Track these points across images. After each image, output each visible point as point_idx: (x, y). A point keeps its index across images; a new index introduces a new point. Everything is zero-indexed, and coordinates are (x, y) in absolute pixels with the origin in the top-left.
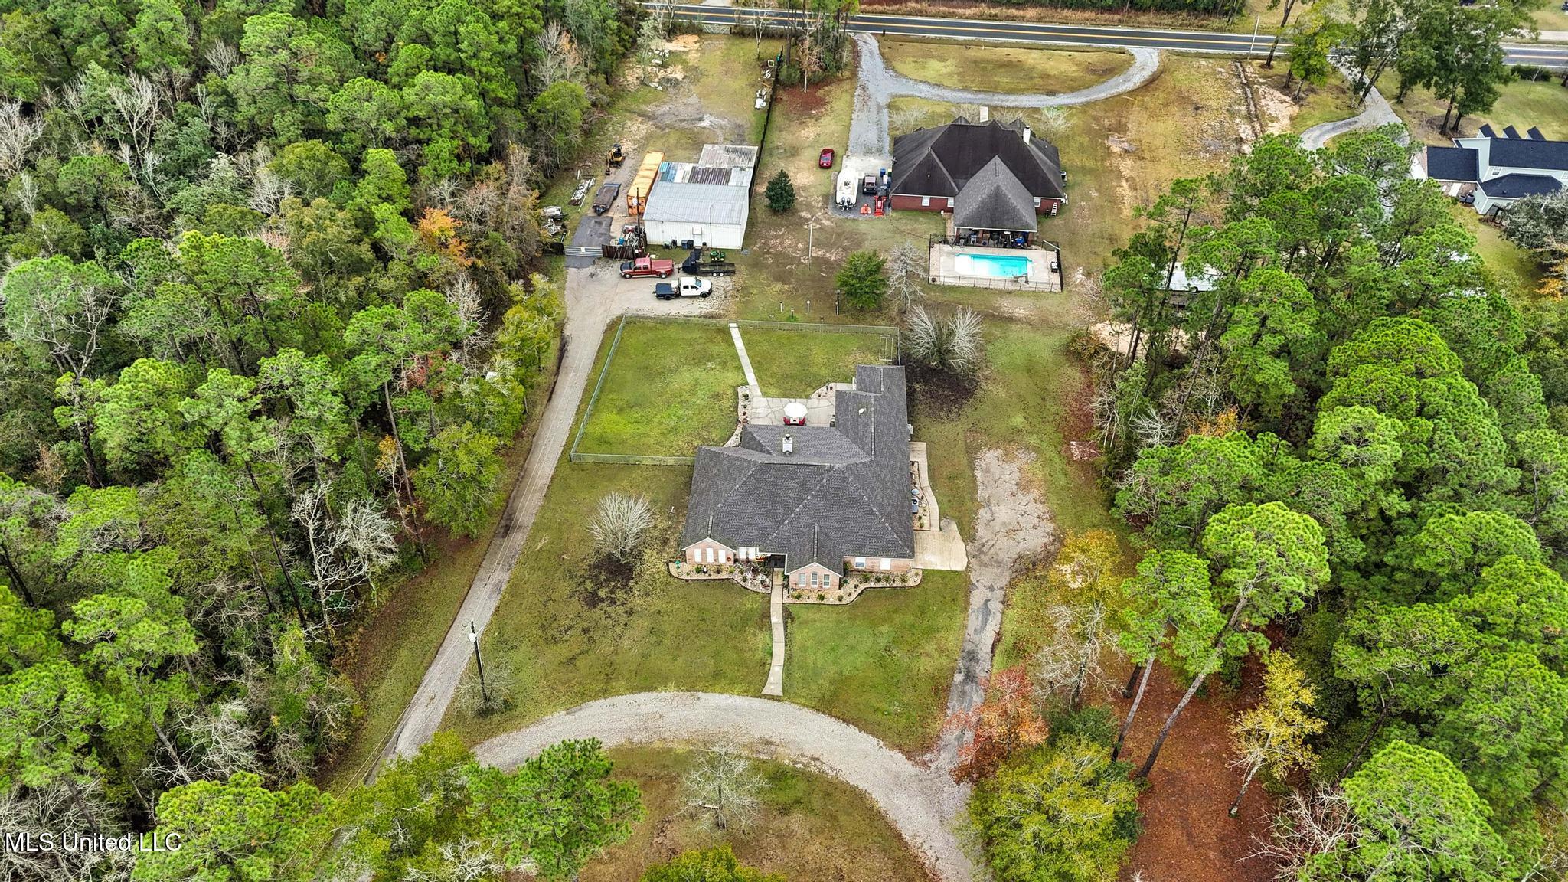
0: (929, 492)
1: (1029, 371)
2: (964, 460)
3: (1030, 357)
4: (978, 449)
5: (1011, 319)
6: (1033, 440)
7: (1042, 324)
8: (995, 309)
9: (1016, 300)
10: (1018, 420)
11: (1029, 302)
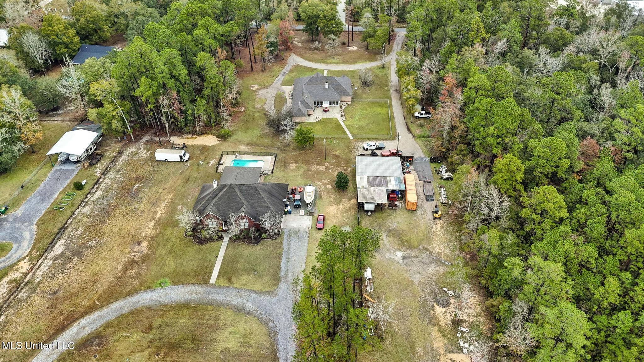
0: (287, 97)
1: (248, 128)
3: (246, 132)
6: (254, 110)
7: (237, 142)
8: (253, 148)
11: (238, 150)
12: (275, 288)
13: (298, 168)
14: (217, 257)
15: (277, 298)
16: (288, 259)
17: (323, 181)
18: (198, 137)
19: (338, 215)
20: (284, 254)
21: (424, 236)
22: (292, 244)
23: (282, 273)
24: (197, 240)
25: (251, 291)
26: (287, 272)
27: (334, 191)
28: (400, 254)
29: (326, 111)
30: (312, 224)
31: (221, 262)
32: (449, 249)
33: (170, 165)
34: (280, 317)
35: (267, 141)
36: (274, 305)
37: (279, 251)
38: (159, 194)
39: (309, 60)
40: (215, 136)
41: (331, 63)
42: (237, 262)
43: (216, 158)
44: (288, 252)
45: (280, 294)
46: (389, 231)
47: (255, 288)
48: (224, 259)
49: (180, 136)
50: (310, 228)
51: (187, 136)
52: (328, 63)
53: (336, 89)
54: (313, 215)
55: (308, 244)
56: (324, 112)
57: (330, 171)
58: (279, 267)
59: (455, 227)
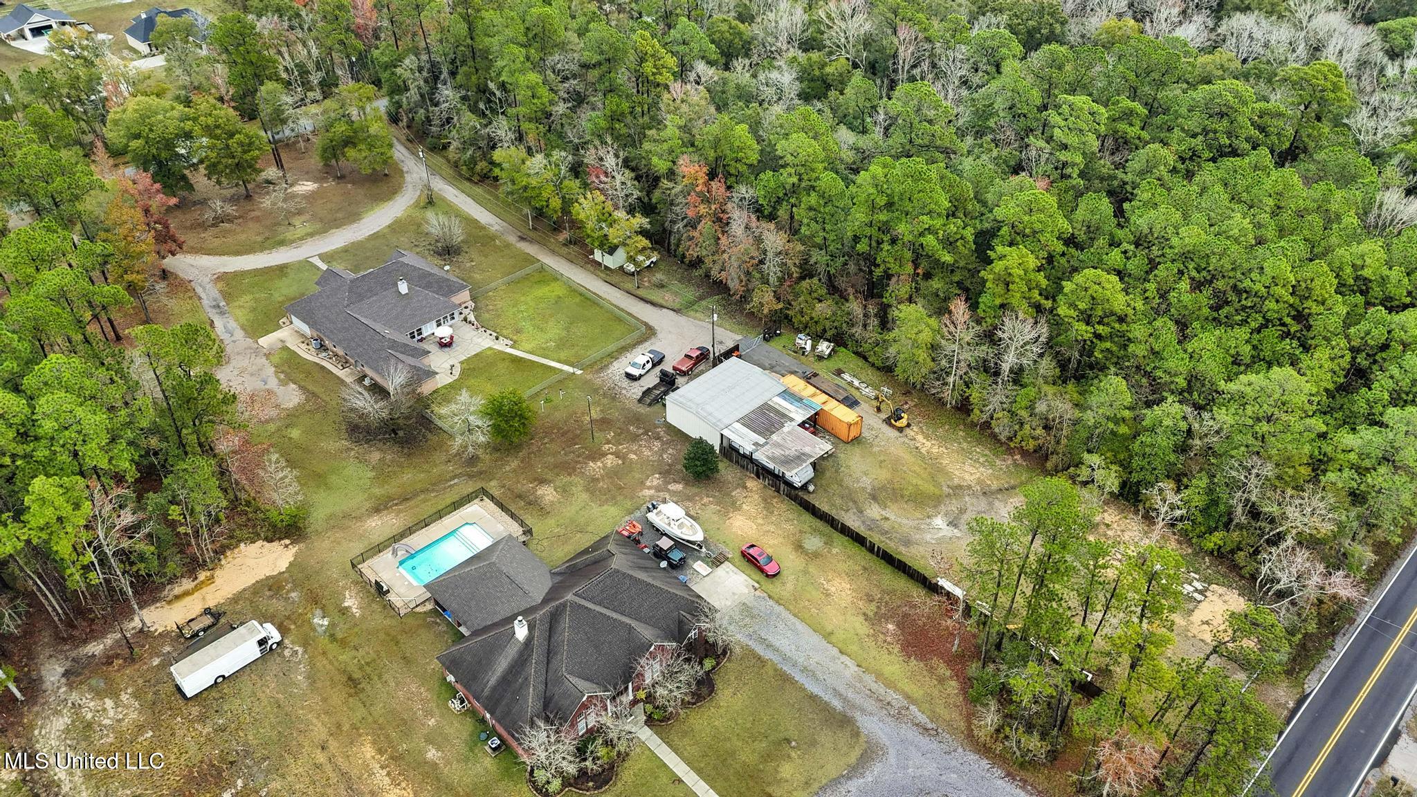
0: (317, 360)
1: (319, 476)
2: (310, 387)
3: (328, 487)
4: (307, 400)
5: (377, 510)
6: (272, 427)
7: (343, 521)
8: (400, 511)
9: (388, 532)
10: (295, 433)
11: (376, 538)
12: (862, 739)
13: (564, 491)
14: (680, 781)
15: (892, 752)
16: (805, 670)
17: (648, 484)
18: (218, 573)
19: (766, 528)
20: (787, 668)
21: (926, 469)
22: (770, 639)
23: (837, 704)
24: (591, 784)
25: (836, 781)
26: (837, 693)
27: (695, 490)
28: (939, 522)
29: (448, 345)
30: (749, 576)
31: (702, 783)
32: (983, 465)
33: (246, 685)
34: (943, 778)
35: (409, 477)
36: (906, 767)
37: (769, 667)
38: (328, 768)
39: (238, 253)
40: (260, 543)
41: (301, 239)
42: (732, 754)
43: (345, 588)
44: (785, 658)
45: (884, 740)
46: (874, 498)
47: (832, 771)
48: (699, 772)
49: (155, 600)
50: (757, 585)
51: (177, 590)
52: (293, 242)
53: (428, 286)
54: (727, 559)
55: (795, 615)
56: (447, 349)
57: (633, 456)
58: (813, 698)
59: (943, 425)
